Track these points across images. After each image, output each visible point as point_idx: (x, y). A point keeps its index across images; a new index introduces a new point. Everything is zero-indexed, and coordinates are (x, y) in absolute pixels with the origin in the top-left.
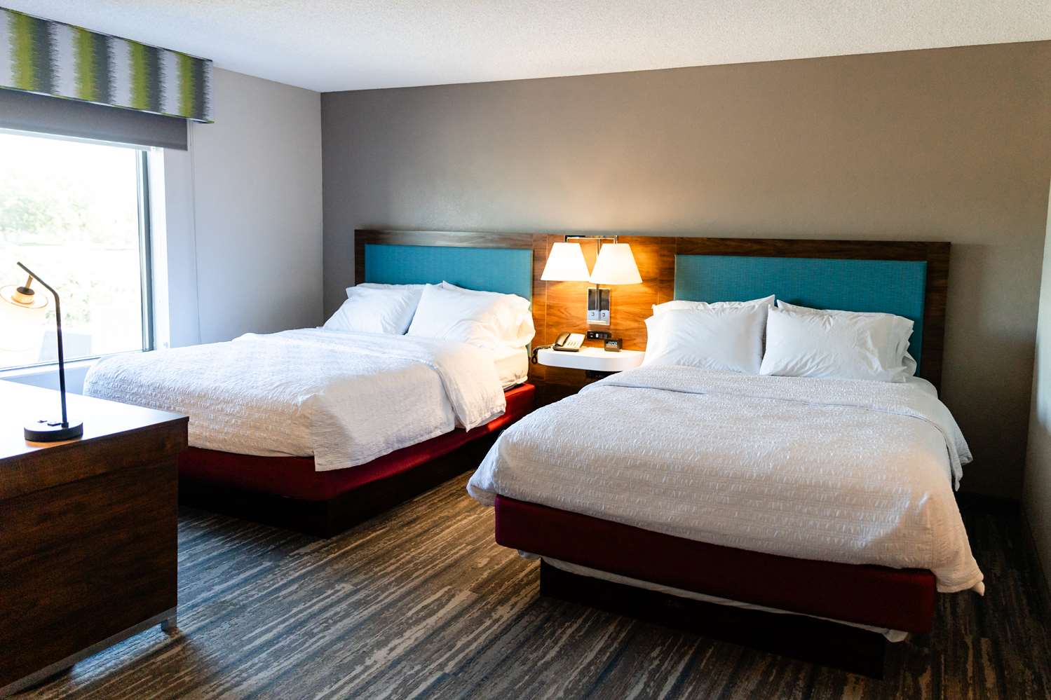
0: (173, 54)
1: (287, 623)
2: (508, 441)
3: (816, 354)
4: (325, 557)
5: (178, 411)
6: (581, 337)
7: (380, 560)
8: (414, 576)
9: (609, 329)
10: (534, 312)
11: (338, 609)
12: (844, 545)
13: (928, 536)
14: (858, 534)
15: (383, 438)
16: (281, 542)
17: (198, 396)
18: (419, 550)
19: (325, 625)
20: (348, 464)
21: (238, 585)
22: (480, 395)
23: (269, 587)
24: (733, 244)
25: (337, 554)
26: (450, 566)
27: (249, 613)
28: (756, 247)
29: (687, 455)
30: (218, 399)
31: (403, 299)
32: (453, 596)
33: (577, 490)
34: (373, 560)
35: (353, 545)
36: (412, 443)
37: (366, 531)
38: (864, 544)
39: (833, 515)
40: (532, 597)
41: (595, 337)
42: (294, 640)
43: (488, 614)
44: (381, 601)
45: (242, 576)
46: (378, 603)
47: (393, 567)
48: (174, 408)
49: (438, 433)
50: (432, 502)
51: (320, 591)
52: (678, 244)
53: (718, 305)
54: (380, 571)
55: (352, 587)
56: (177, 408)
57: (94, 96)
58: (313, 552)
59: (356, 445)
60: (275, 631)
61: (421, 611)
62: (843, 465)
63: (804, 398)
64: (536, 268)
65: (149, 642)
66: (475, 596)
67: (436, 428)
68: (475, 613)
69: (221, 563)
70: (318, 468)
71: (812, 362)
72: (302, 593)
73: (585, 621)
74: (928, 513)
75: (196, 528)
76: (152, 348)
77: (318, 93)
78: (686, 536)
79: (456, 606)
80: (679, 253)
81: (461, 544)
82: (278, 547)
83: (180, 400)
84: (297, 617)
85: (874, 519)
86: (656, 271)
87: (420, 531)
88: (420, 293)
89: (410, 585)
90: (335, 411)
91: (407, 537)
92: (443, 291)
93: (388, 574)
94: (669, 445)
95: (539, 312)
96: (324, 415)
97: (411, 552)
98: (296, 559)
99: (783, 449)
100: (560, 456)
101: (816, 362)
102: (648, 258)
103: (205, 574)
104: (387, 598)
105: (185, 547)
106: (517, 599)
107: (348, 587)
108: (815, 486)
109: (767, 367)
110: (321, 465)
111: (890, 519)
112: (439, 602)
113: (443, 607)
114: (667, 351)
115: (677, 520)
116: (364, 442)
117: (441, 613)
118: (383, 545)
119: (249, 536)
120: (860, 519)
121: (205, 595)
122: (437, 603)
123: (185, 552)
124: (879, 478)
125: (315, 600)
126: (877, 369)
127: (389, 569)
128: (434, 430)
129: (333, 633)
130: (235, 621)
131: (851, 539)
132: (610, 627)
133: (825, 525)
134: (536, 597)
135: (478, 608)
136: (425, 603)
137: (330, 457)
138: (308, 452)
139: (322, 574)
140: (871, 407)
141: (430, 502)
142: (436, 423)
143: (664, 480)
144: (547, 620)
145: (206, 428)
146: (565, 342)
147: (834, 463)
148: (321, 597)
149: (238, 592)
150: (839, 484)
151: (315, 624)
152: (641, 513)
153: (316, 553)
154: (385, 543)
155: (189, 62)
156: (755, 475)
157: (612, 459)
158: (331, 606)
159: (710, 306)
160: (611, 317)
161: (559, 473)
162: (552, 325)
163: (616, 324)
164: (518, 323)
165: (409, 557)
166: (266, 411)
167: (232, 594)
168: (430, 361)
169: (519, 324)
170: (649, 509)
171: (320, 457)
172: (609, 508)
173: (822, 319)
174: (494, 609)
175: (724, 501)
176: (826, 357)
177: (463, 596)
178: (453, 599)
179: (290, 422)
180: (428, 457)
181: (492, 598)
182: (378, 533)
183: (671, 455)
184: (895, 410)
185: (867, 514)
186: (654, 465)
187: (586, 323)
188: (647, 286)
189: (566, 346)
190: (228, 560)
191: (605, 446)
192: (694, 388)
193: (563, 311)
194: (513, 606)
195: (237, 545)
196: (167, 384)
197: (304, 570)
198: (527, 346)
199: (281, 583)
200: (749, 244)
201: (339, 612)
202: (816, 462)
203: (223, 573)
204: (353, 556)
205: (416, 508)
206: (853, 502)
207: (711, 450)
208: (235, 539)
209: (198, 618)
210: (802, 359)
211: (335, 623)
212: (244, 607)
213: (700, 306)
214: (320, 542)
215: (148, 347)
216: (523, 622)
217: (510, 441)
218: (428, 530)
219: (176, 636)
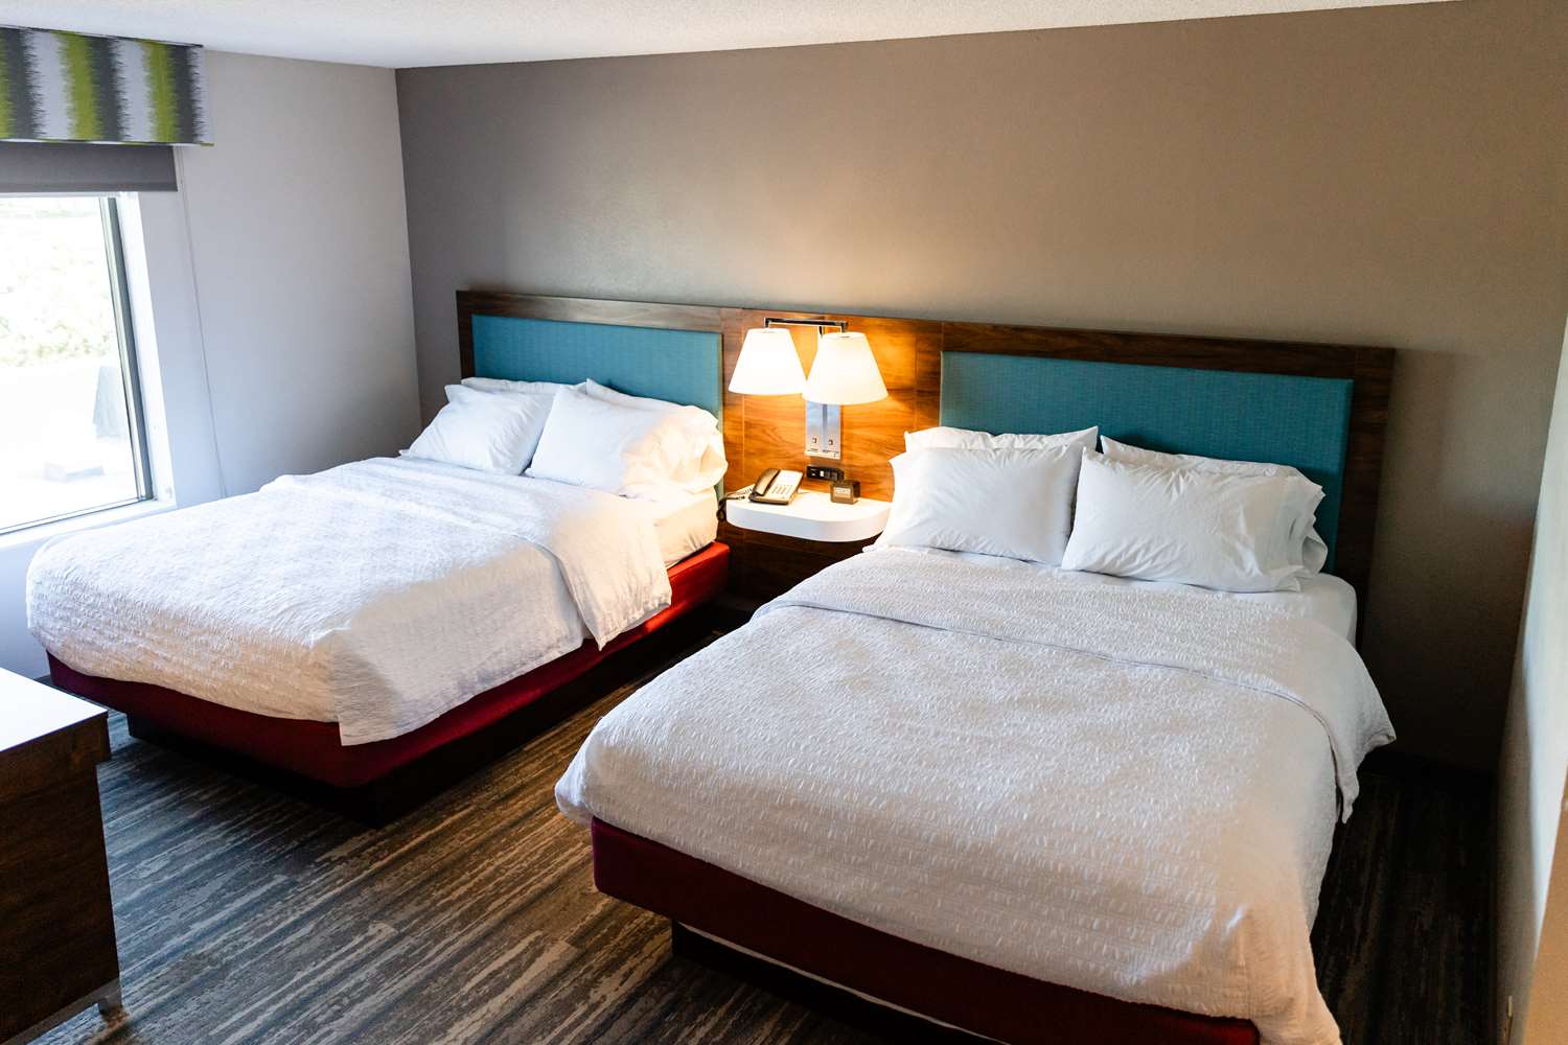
0: (134, 43)
1: (280, 1004)
2: (602, 742)
3: (1150, 542)
4: (367, 868)
5: (148, 639)
6: (798, 476)
7: (447, 874)
8: (490, 909)
9: (839, 464)
10: (728, 433)
11: (362, 976)
12: (1103, 976)
13: (1239, 977)
14: (1125, 962)
15: (456, 682)
16: (310, 835)
17: (174, 619)
18: (511, 855)
19: (336, 1007)
20: (391, 733)
21: (228, 922)
22: (625, 585)
23: (271, 928)
24: (1031, 336)
25: (385, 861)
26: (550, 888)
27: (230, 980)
28: (1073, 343)
29: (866, 798)
30: (200, 626)
31: (524, 412)
32: (540, 953)
33: (702, 832)
34: (437, 874)
35: (413, 843)
36: (507, 679)
37: (439, 812)
38: (1135, 979)
39: (1088, 926)
40: (660, 958)
41: (818, 476)
42: (285, 1037)
43: (582, 993)
44: (429, 960)
45: (238, 904)
46: (424, 964)
47: (462, 890)
48: (144, 634)
49: (555, 655)
50: (551, 754)
51: (340, 939)
52: (945, 334)
53: (1006, 439)
54: (443, 897)
55: (393, 930)
56: (147, 635)
57: (8, 130)
58: (351, 856)
59: (404, 702)
60: (260, 1020)
61: (485, 984)
62: (1111, 839)
63: (1104, 648)
64: (726, 363)
65: (76, 1036)
66: (575, 951)
67: (549, 648)
68: (566, 988)
69: (211, 877)
70: (345, 741)
71: (1144, 555)
72: (317, 941)
73: (730, 1012)
74: (1242, 940)
75: (194, 803)
76: (150, 496)
77: (390, 69)
78: (866, 922)
79: (539, 974)
80: (948, 349)
81: (577, 842)
82: (302, 845)
83: (150, 623)
84: (298, 992)
85: (1152, 943)
86: (913, 376)
87: (520, 814)
88: (550, 398)
89: (479, 929)
90: (369, 653)
91: (498, 826)
92: (584, 399)
93: (451, 903)
94: (842, 774)
95: (736, 433)
96: (350, 661)
97: (497, 859)
98: (326, 869)
99: (1021, 798)
100: (675, 778)
101: (1151, 555)
102: (902, 354)
103: (185, 899)
104: (438, 956)
105: (169, 841)
106: (637, 960)
107: (384, 930)
108: (1061, 875)
109: (1075, 554)
110: (350, 736)
111: (1178, 945)
112: (516, 964)
113: (519, 975)
114: (916, 523)
115: (850, 899)
116: (417, 697)
117: (518, 984)
118: (460, 843)
119: (267, 820)
120: (1132, 937)
121: (176, 941)
122: (512, 967)
123: (166, 853)
124: (1167, 870)
125: (333, 956)
126: (1251, 571)
127: (456, 894)
128: (547, 652)
129: (343, 1026)
130: (208, 995)
131: (1115, 969)
132: (766, 1024)
133: (1076, 939)
134: (666, 959)
135: (572, 979)
136: (494, 966)
137: (362, 724)
138: (329, 717)
139: (355, 903)
140: (1211, 672)
141: (547, 753)
142: (552, 639)
143: (830, 834)
144: (672, 1007)
145: (189, 668)
146: (769, 487)
147: (1099, 833)
148: (344, 950)
149: (224, 937)
150: (1100, 878)
151: (322, 1006)
152: (796, 881)
153: (355, 858)
154: (462, 839)
155: (163, 52)
156: (970, 843)
157: (753, 791)
158: (354, 968)
159: (993, 441)
160: (842, 446)
161: (676, 803)
162: (753, 454)
163: (851, 458)
164: (699, 453)
165: (491, 868)
166: (265, 652)
167: (214, 940)
168: (540, 540)
169: (701, 454)
170: (808, 876)
171: (347, 725)
172: (749, 867)
173: (1168, 479)
174: (594, 983)
175: (921, 880)
176: (1167, 547)
177: (556, 953)
178: (538, 960)
179: (298, 671)
180: (538, 691)
181: (598, 959)
182: (456, 817)
183: (842, 794)
184: (1251, 681)
185: (1143, 932)
186: (815, 808)
187: (803, 453)
188: (899, 400)
189: (770, 496)
190: (222, 869)
191: (743, 768)
192: (934, 618)
193: (769, 432)
194: (626, 976)
195: (245, 839)
196: (133, 595)
197: (330, 894)
198: (716, 487)
199: (292, 919)
200: (1060, 339)
201: (362, 983)
202: (1069, 830)
203: (212, 898)
204: (408, 865)
205: (525, 765)
206: (1121, 910)
207: (905, 790)
208: (242, 827)
209: (156, 988)
210: (1128, 548)
211: (352, 1003)
212: (227, 967)
213: (977, 440)
214: (366, 835)
215: (144, 493)
216: (634, 1012)
217: (605, 741)
218: (530, 813)
219: (118, 1025)
